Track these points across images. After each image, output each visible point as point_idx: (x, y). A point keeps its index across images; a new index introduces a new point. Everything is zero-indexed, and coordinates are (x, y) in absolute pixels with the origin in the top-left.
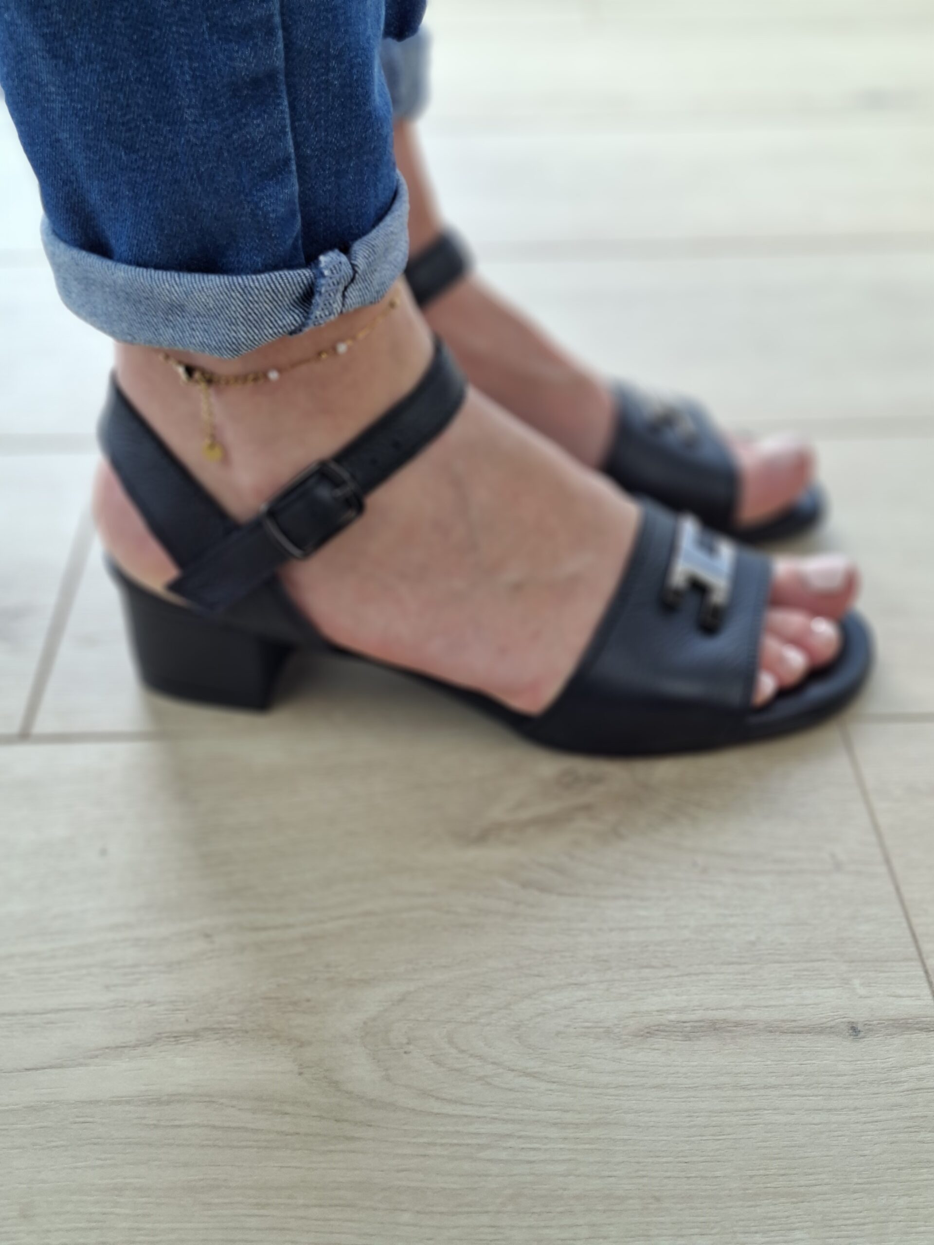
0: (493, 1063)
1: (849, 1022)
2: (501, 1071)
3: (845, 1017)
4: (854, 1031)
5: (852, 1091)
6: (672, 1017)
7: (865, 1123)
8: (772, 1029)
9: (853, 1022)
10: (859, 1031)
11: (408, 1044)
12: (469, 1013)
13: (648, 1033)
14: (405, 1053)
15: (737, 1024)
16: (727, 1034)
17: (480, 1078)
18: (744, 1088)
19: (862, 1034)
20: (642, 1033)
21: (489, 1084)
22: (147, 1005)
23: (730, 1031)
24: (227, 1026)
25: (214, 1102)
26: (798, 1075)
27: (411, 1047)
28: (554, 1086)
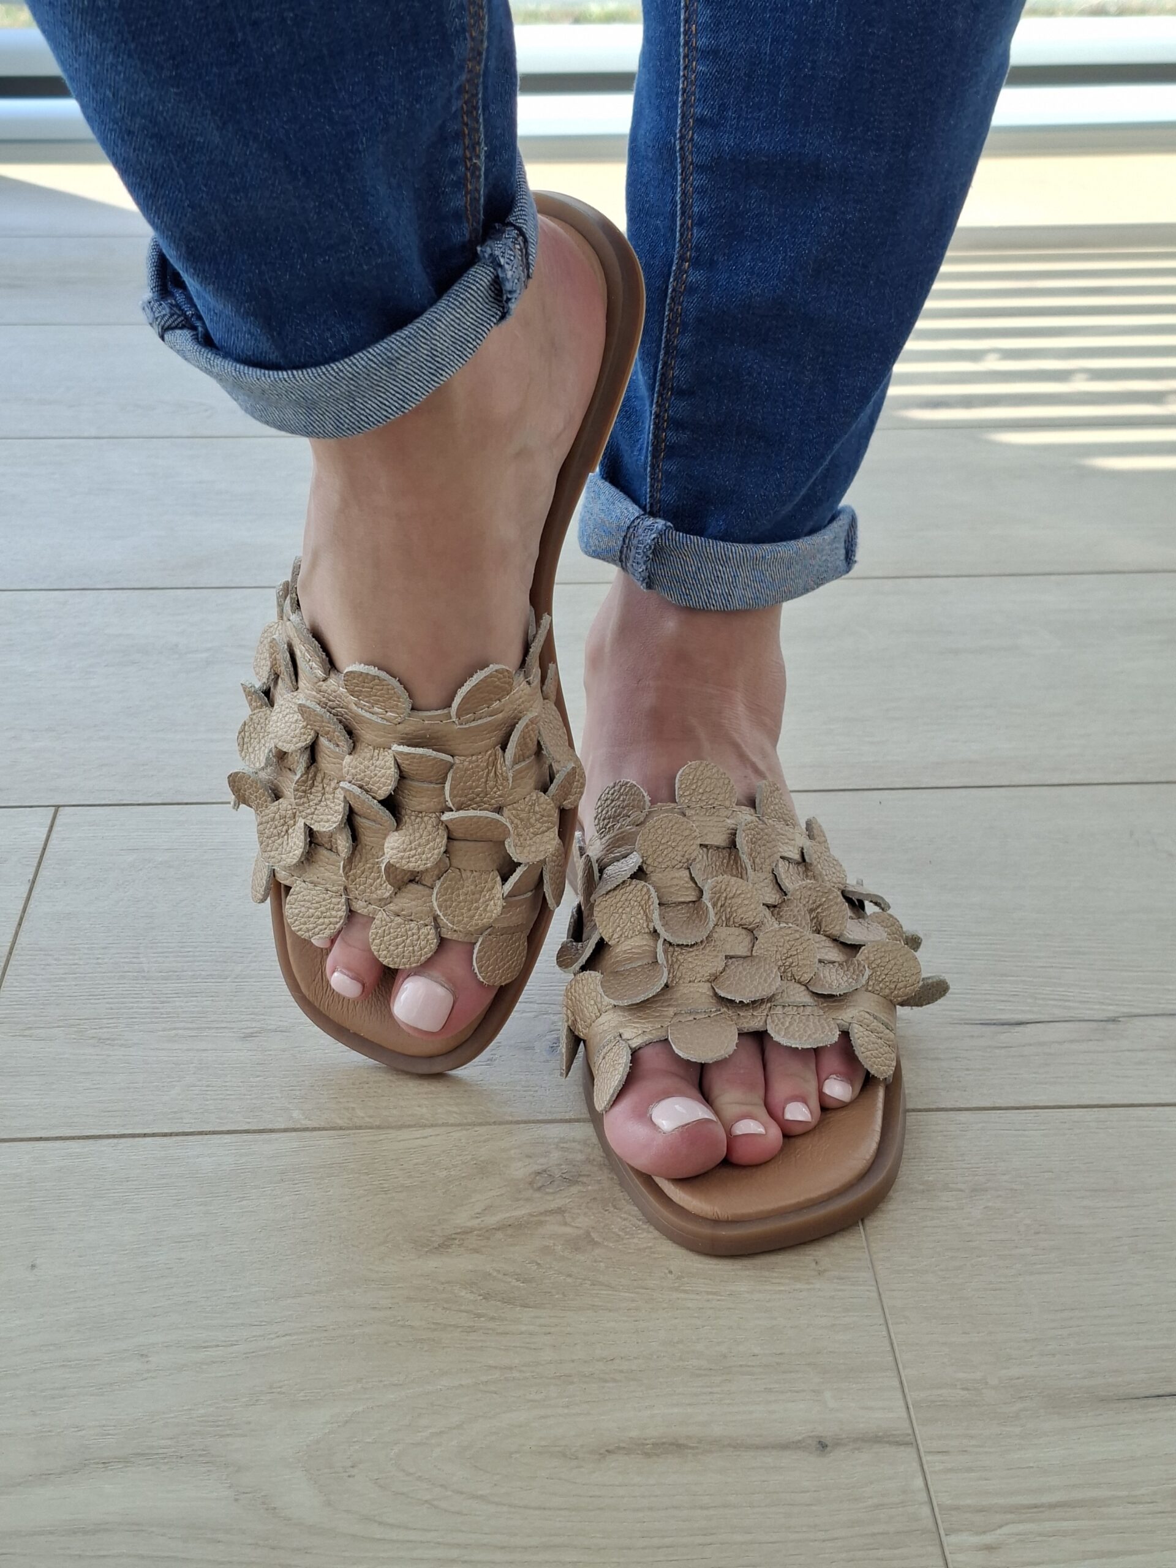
0: (442, 1486)
1: (818, 1437)
2: (449, 1493)
3: (812, 1432)
4: (822, 1446)
5: (814, 1508)
6: (634, 1434)
7: (824, 1541)
8: (737, 1446)
9: (822, 1437)
10: (827, 1446)
11: (352, 1467)
12: (418, 1434)
13: (607, 1451)
14: (349, 1476)
15: (700, 1441)
16: (690, 1451)
17: (426, 1501)
18: (702, 1508)
19: (828, 1449)
20: (601, 1452)
21: (436, 1507)
22: (76, 1429)
23: (692, 1448)
24: (161, 1451)
25: (143, 1531)
26: (758, 1493)
27: (355, 1471)
28: (505, 1509)
